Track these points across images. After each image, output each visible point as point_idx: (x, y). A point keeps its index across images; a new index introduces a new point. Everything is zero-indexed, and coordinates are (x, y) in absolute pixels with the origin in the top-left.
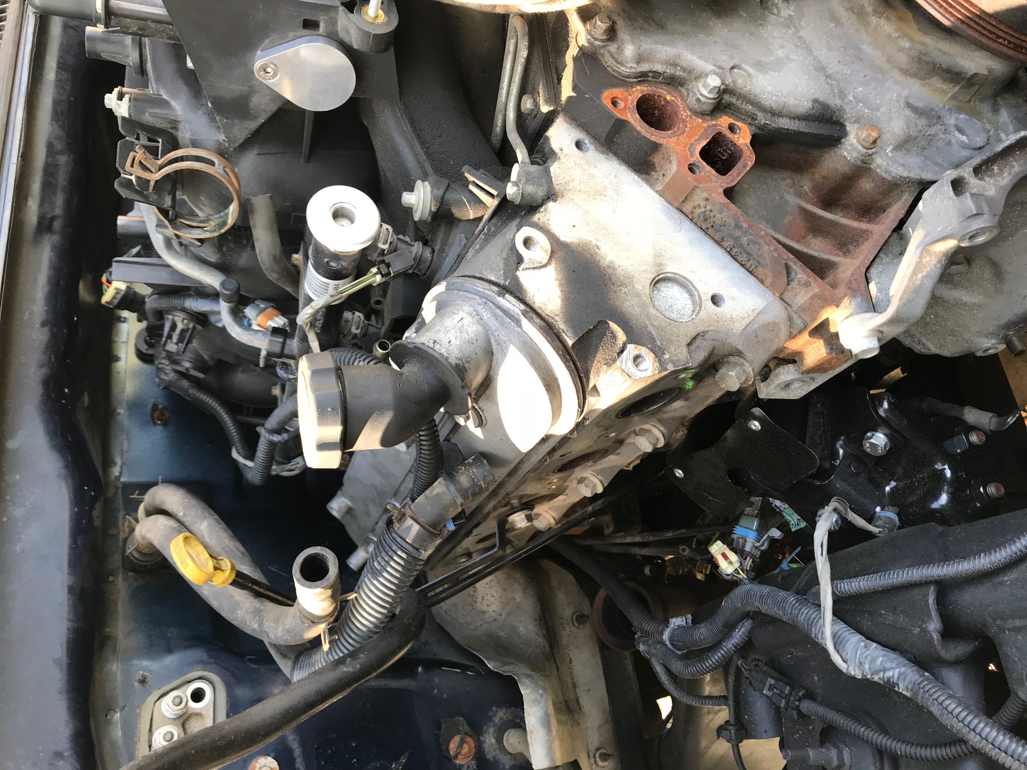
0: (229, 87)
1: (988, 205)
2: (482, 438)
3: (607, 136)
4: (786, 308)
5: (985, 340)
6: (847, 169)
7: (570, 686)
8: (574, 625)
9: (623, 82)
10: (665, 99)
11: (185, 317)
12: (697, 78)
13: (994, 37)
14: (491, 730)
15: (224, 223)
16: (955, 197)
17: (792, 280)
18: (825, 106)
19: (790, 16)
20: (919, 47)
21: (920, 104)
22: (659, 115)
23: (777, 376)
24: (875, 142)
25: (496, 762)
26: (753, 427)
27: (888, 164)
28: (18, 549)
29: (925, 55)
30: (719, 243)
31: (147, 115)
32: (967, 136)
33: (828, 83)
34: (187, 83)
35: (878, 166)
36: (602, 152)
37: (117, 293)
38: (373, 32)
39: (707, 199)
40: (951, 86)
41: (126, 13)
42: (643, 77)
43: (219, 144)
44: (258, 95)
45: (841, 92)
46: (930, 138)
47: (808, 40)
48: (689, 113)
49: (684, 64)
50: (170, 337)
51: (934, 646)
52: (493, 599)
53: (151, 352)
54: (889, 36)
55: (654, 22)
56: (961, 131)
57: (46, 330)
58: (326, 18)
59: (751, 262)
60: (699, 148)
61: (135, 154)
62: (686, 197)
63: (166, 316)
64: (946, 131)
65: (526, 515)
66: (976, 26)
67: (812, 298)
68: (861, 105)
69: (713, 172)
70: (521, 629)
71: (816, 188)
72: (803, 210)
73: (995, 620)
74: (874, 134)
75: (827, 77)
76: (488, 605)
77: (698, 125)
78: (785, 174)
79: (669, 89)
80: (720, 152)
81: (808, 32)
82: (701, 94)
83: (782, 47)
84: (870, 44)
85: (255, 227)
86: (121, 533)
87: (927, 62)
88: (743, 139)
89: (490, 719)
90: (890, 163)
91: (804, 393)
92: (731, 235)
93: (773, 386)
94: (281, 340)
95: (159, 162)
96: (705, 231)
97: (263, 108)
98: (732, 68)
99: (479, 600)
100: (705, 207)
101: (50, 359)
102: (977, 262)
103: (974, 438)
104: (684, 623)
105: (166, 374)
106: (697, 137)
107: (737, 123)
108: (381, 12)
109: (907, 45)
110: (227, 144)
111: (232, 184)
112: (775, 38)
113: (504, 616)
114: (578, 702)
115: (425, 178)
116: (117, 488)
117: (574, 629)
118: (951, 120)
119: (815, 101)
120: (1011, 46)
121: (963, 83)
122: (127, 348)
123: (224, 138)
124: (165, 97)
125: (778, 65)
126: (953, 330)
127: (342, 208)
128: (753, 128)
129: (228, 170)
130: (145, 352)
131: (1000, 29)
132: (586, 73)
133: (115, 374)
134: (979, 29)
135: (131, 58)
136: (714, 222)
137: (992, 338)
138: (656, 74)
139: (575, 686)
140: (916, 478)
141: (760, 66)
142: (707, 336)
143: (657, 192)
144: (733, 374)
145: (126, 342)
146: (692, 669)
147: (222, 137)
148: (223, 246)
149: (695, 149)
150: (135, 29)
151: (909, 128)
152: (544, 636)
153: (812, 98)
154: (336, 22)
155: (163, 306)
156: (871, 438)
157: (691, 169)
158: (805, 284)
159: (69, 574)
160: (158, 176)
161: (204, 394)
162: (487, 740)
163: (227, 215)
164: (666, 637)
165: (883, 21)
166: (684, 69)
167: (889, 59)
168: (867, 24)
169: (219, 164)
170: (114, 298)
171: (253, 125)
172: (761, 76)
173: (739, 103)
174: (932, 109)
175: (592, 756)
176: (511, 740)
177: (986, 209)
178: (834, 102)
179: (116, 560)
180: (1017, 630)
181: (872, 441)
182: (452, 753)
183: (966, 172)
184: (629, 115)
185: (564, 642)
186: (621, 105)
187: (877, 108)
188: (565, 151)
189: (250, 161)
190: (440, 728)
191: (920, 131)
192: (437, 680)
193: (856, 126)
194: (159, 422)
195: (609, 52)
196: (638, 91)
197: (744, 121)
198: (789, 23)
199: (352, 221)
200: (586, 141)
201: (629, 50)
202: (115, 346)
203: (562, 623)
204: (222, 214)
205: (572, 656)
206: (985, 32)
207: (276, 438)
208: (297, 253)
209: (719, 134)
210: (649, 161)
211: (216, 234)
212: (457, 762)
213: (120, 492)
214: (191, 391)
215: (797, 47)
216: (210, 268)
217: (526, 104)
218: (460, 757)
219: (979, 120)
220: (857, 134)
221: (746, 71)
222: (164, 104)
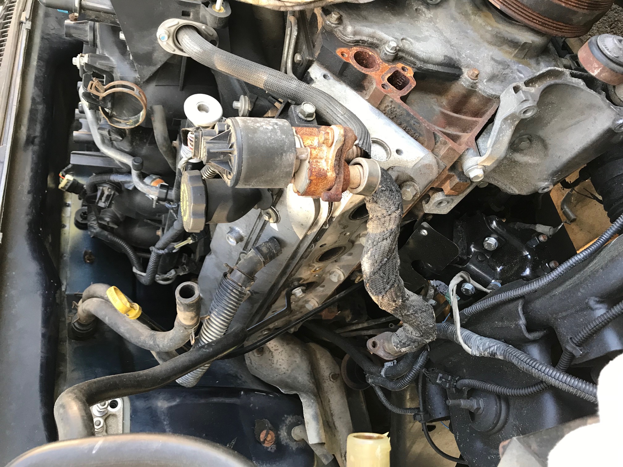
0: (143, 48)
1: (531, 97)
2: (277, 230)
3: (339, 72)
4: (435, 158)
5: (542, 183)
6: (464, 92)
7: (329, 415)
8: (331, 380)
9: (347, 44)
10: (369, 54)
11: (110, 187)
12: (384, 44)
13: (531, 19)
14: (284, 428)
15: (138, 121)
16: (515, 94)
17: (437, 142)
18: (451, 59)
19: (431, 17)
20: (496, 30)
21: (499, 59)
22: (366, 63)
23: (434, 198)
24: (477, 76)
25: (287, 446)
26: (423, 234)
27: (484, 88)
28: (13, 312)
29: (499, 33)
30: (400, 125)
31: (97, 64)
32: (523, 74)
33: (452, 49)
34: (119, 48)
35: (480, 89)
36: (338, 81)
37: (68, 182)
38: (218, 17)
39: (392, 102)
40: (514, 49)
41: (90, 8)
42: (357, 43)
43: (135, 78)
44: (157, 52)
45: (458, 53)
46: (505, 75)
47: (441, 28)
48: (381, 61)
49: (378, 37)
50: (100, 199)
51: (522, 332)
52: (283, 361)
53: (84, 222)
54: (481, 24)
55: (362, 16)
56: (520, 72)
57: (30, 196)
58: (194, 10)
59: (417, 134)
60: (387, 77)
61: (92, 82)
62: (381, 101)
63: (98, 187)
64: (512, 72)
65: (302, 290)
66: (521, 14)
67: (448, 150)
68: (469, 59)
69: (395, 88)
70: (300, 379)
71: (449, 103)
72: (443, 113)
73: (552, 315)
74: (476, 72)
75: (451, 45)
76: (280, 365)
77: (386, 67)
78: (433, 96)
79: (371, 49)
80: (398, 81)
81: (440, 25)
82: (387, 51)
83: (427, 31)
84: (472, 30)
85: (154, 121)
86: (67, 320)
87: (500, 37)
88: (409, 74)
89: (284, 421)
90: (486, 88)
91: (449, 210)
92: (405, 120)
93: (432, 204)
94: (165, 191)
95: (105, 87)
96: (392, 119)
97: (160, 60)
98: (402, 39)
99: (275, 362)
100: (391, 106)
101: (32, 211)
102: (535, 141)
103: (542, 238)
104: (392, 365)
105: (95, 229)
106: (386, 72)
107: (406, 66)
108: (222, 8)
109: (490, 29)
110: (139, 79)
111: (143, 101)
112: (424, 26)
113: (289, 371)
114: (334, 424)
115: (245, 94)
116: (64, 297)
117: (331, 383)
118: (515, 67)
119: (445, 56)
120: (540, 23)
121: (520, 48)
122: (70, 221)
123: (138, 76)
124: (107, 55)
125: (425, 39)
126: (526, 179)
127: (203, 105)
128: (415, 69)
129: (141, 93)
130: (81, 222)
131: (534, 15)
132: (328, 40)
133: (63, 234)
134: (523, 15)
135: (89, 37)
136: (396, 114)
137: (545, 182)
138: (364, 42)
139: (332, 415)
140: (513, 262)
141: (417, 39)
142: (395, 169)
143: (366, 100)
144: (409, 190)
145: (70, 217)
146: (399, 385)
147: (137, 75)
148: (133, 142)
149: (385, 77)
150: (93, 17)
151: (493, 69)
152: (313, 383)
153: (444, 55)
154: (199, 13)
155: (98, 180)
156: (487, 240)
157: (383, 86)
158: (444, 143)
159: (42, 327)
160: (104, 94)
161: (117, 238)
162: (282, 433)
163: (139, 117)
164: (383, 373)
165: (477, 18)
166: (378, 39)
167: (482, 37)
168: (469, 20)
169: (137, 90)
170: (66, 185)
171: (154, 69)
172: (417, 43)
173: (406, 57)
174: (505, 62)
175: (343, 456)
176: (296, 432)
177: (530, 98)
178: (456, 57)
179: (65, 333)
180: (564, 318)
181: (488, 242)
182: (262, 440)
183: (521, 84)
184: (350, 60)
185: (326, 389)
186: (346, 55)
187: (477, 61)
188: (318, 79)
189: (152, 88)
190: (254, 426)
191: (499, 72)
192: (252, 399)
193: (467, 69)
194: (88, 261)
195: (339, 30)
196: (355, 50)
197: (408, 65)
198: (431, 20)
199: (207, 111)
200: (329, 75)
201: (350, 29)
202: (63, 219)
203: (323, 379)
204: (136, 116)
205: (330, 398)
206: (527, 17)
207: (161, 252)
208: (175, 140)
209: (397, 71)
210: (362, 85)
211: (133, 127)
212: (265, 445)
213: (66, 299)
214: (109, 237)
215: (435, 31)
216: (126, 154)
217: (297, 58)
218: (266, 442)
219: (530, 68)
220: (468, 73)
221: (409, 41)
222: (107, 59)
